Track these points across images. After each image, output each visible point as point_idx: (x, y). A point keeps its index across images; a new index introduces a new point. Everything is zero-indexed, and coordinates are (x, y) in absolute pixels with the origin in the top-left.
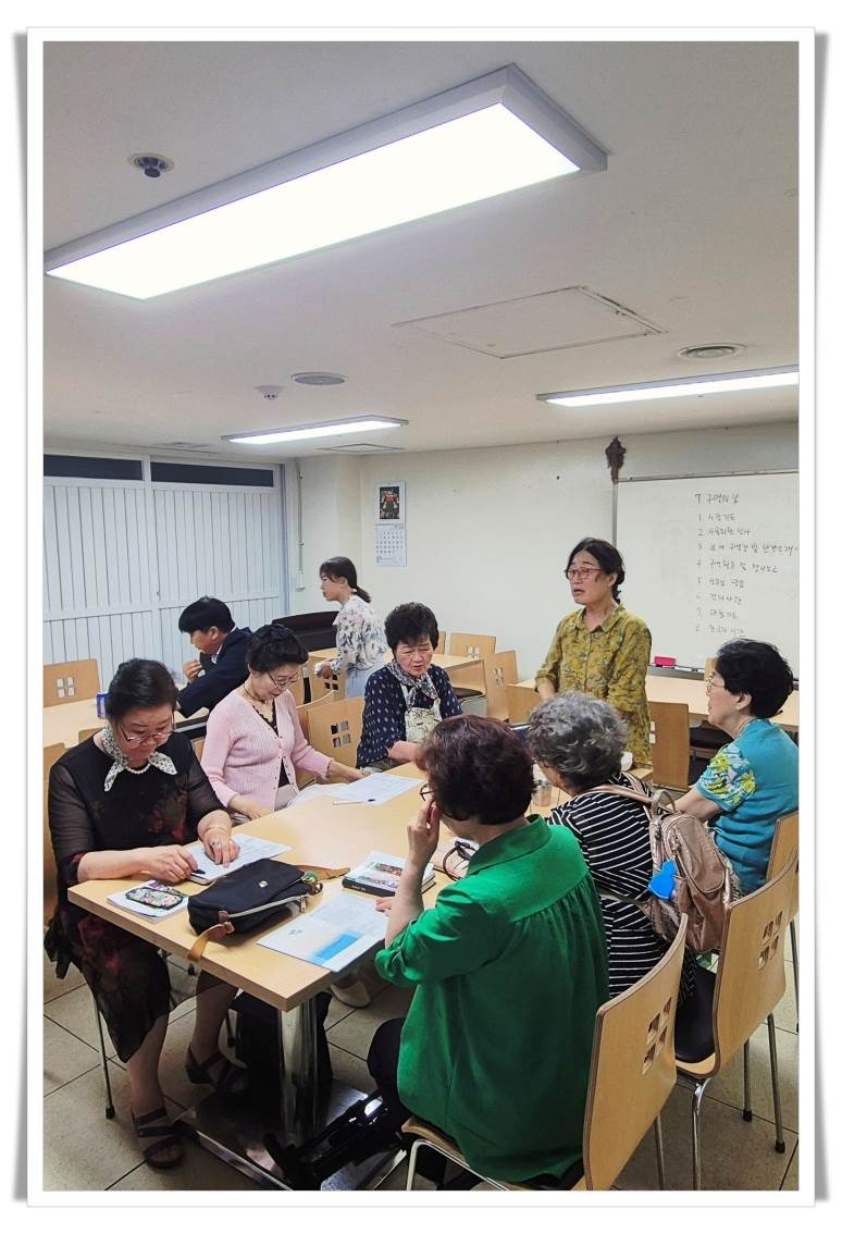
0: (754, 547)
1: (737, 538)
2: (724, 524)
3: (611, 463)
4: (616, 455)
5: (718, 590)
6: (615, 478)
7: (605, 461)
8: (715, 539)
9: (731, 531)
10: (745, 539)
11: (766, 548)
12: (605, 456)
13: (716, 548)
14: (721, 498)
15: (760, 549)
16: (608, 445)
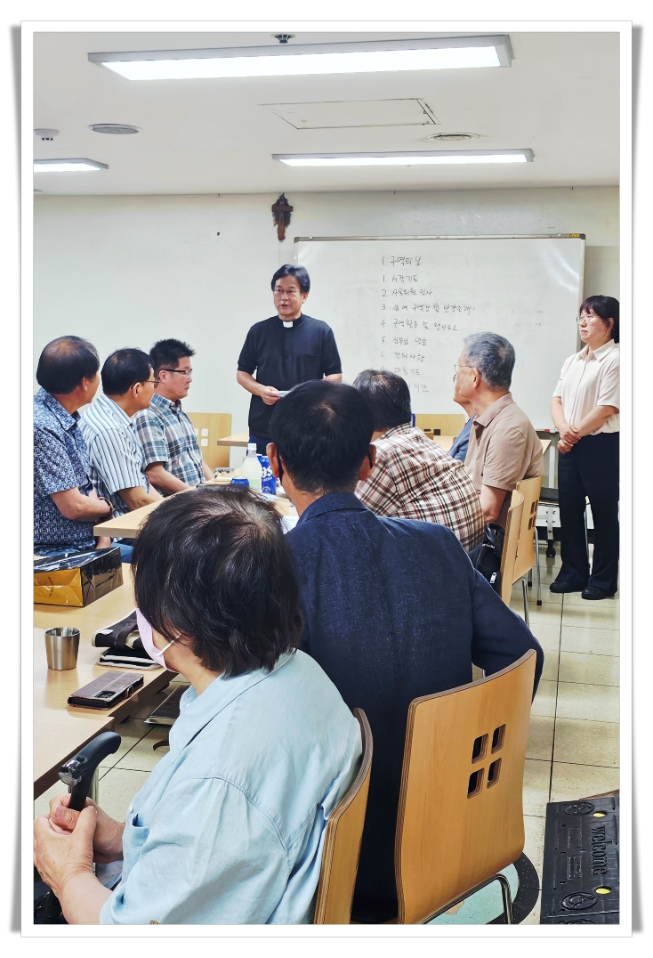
0: (436, 307)
1: (419, 299)
2: (408, 285)
3: (277, 220)
4: (282, 212)
5: (401, 348)
6: (281, 237)
7: (269, 218)
8: (398, 300)
9: (413, 292)
10: (427, 300)
11: (446, 308)
12: (271, 213)
13: (400, 308)
14: (404, 260)
15: (441, 309)
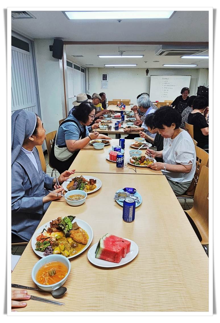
1: (168, 84)
2: (166, 82)
3: (147, 73)
4: (147, 71)
5: (165, 91)
6: (147, 75)
7: (145, 72)
13: (165, 86)
14: (166, 79)
15: (171, 86)
16: (146, 69)
